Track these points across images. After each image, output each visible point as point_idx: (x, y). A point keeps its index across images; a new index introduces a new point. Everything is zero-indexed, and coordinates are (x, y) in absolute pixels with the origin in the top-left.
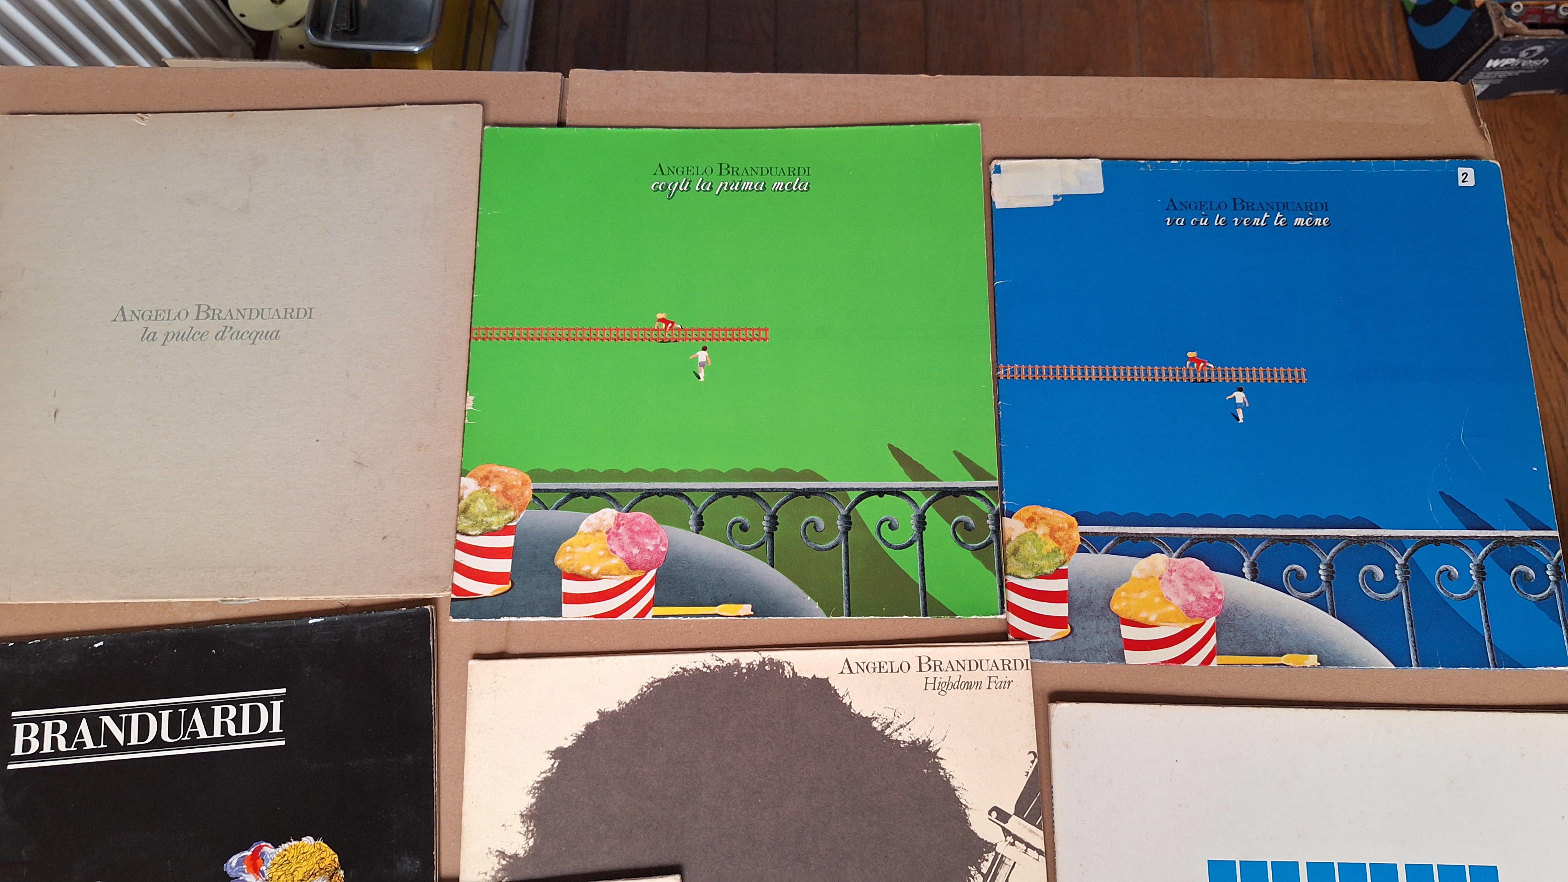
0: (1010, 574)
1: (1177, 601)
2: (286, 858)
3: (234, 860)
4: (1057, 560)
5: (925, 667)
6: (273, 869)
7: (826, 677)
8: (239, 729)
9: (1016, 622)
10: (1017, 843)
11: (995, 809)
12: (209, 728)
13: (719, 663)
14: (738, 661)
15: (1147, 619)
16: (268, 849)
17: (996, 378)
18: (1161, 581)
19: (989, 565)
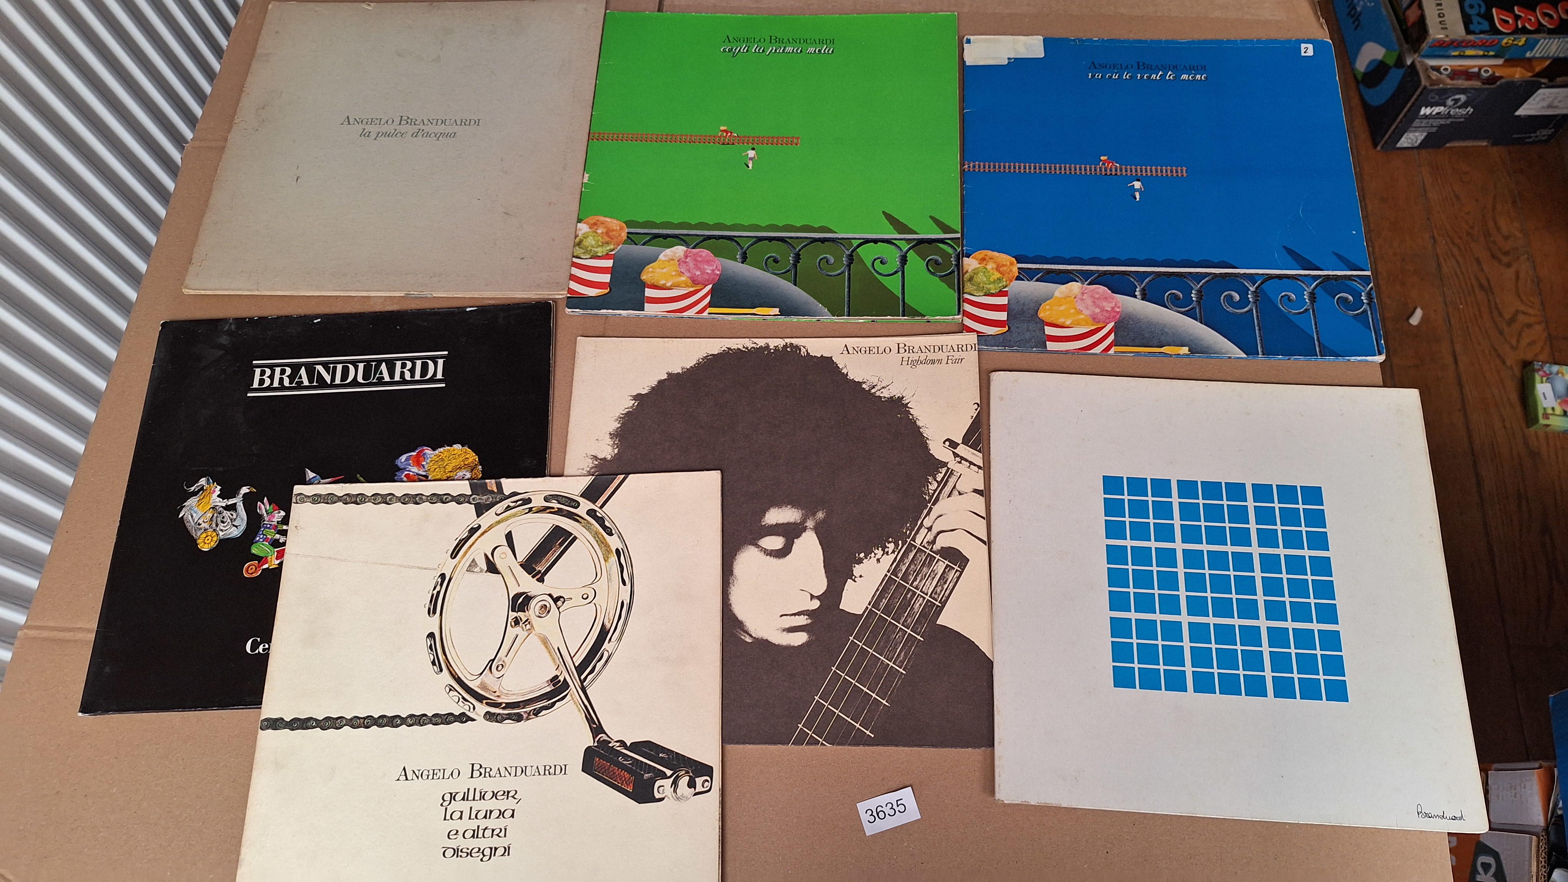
0: (966, 293)
1: (1087, 312)
2: (440, 457)
3: (403, 458)
4: (1001, 285)
5: (902, 351)
6: (431, 464)
7: (830, 356)
8: (413, 376)
9: (968, 322)
10: (963, 461)
11: (948, 440)
12: (392, 374)
13: (754, 345)
14: (768, 344)
15: (1064, 323)
16: (428, 451)
17: (963, 172)
18: (1076, 299)
19: (951, 286)
